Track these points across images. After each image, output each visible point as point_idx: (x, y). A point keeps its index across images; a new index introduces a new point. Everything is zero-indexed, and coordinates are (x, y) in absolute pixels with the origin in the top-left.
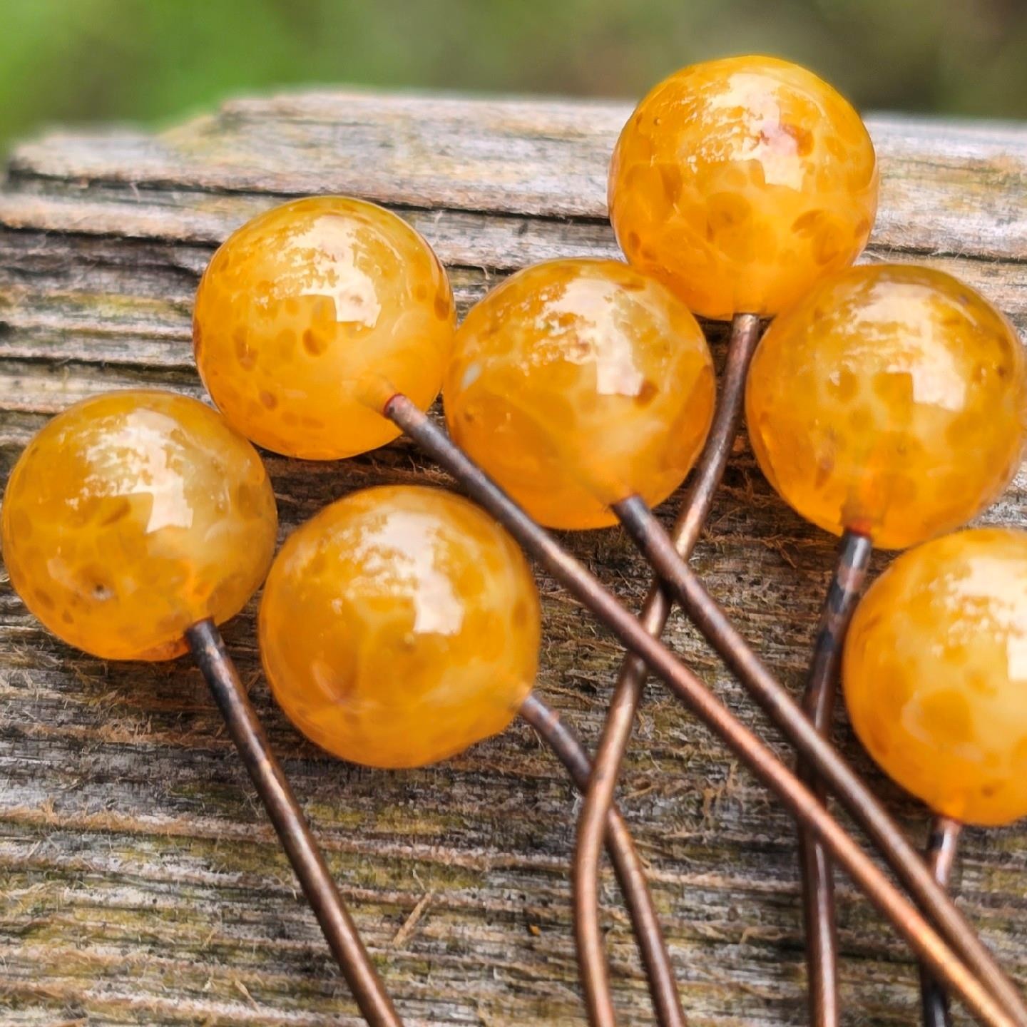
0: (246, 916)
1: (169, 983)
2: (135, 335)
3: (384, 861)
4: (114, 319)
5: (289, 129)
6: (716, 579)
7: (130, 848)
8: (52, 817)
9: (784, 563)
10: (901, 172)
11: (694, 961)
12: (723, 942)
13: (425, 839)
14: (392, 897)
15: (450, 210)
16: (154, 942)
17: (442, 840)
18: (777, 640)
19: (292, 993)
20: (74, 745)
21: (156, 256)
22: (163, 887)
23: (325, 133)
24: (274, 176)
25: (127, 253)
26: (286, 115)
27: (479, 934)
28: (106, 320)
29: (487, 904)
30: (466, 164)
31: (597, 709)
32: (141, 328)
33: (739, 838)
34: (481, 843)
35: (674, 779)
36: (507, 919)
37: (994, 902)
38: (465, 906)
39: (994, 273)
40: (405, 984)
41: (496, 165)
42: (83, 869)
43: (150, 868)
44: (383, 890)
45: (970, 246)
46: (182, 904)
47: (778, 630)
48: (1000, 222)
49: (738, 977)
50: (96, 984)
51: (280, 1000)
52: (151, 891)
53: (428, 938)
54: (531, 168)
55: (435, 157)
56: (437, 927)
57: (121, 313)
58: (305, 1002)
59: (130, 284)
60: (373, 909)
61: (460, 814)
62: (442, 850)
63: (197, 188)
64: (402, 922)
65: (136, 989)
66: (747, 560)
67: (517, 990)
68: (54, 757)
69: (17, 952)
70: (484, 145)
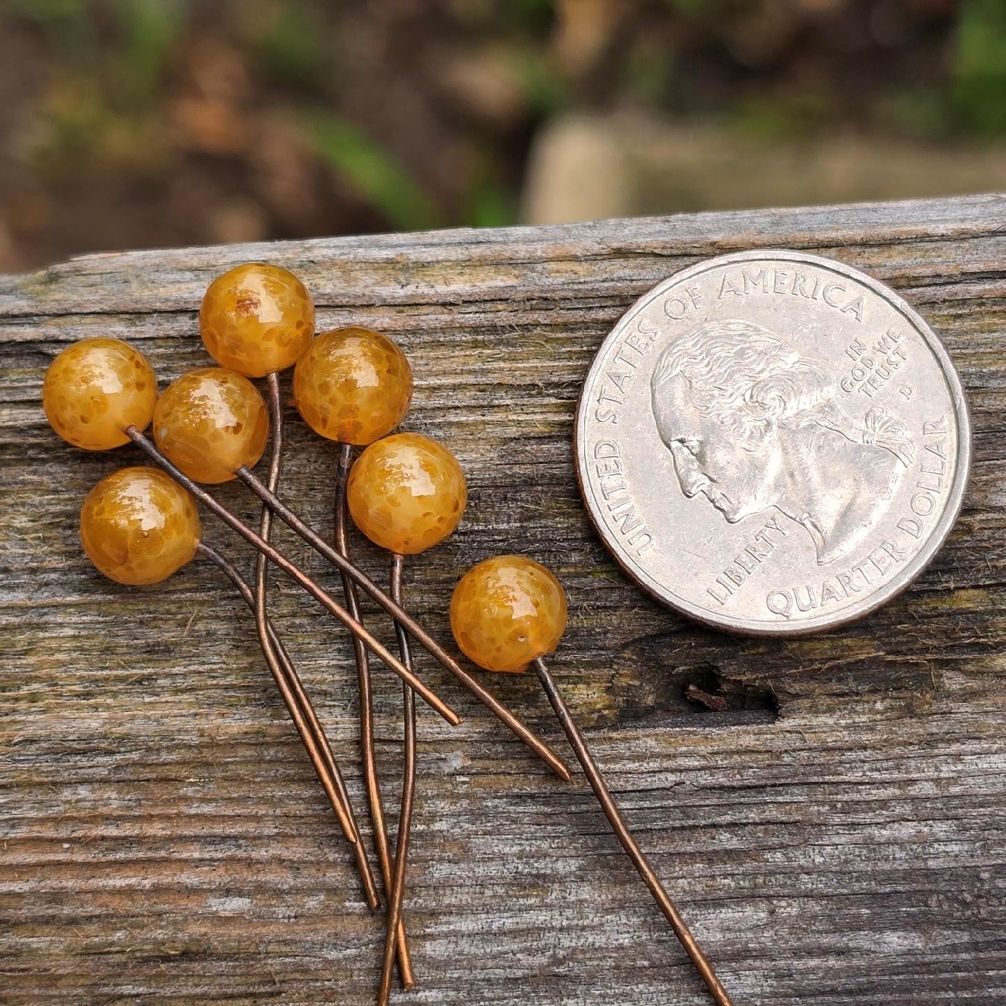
0: (119, 633)
1: (91, 666)
2: (28, 387)
3: (174, 602)
4: (17, 380)
5: (81, 278)
6: (298, 462)
7: (65, 613)
8: (29, 603)
9: (326, 452)
10: (357, 268)
11: (309, 624)
12: (320, 615)
13: (189, 590)
14: (180, 616)
15: (160, 312)
16: (82, 650)
17: (196, 590)
18: (327, 486)
19: (143, 661)
20: (33, 571)
21: (32, 349)
22: (81, 626)
23: (97, 279)
24: (79, 305)
25: (18, 348)
26: (78, 272)
27: (217, 627)
28: (14, 381)
29: (220, 614)
30: (164, 287)
31: (255, 526)
32: (30, 383)
33: (320, 571)
34: (213, 589)
35: (291, 550)
36: (230, 619)
37: (428, 583)
38: (211, 616)
39: (402, 312)
40: (190, 651)
41: (178, 286)
42: (47, 623)
43: (74, 619)
44: (175, 614)
45: (389, 301)
46: (91, 632)
47: (327, 481)
48: (403, 286)
49: (327, 628)
50: (60, 670)
51: (139, 665)
52: (77, 628)
53: (197, 631)
54: (194, 285)
55: (150, 285)
56: (200, 626)
57: (20, 377)
58: (150, 665)
59: (22, 363)
60: (172, 622)
61: (203, 578)
62: (198, 595)
63: (45, 315)
64: (185, 626)
65: (77, 669)
66: (311, 453)
67: (237, 647)
68: (25, 578)
69: (24, 662)
70: (171, 277)
